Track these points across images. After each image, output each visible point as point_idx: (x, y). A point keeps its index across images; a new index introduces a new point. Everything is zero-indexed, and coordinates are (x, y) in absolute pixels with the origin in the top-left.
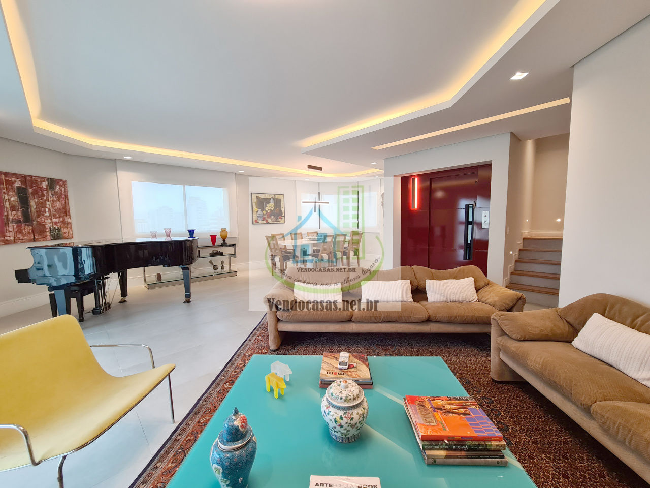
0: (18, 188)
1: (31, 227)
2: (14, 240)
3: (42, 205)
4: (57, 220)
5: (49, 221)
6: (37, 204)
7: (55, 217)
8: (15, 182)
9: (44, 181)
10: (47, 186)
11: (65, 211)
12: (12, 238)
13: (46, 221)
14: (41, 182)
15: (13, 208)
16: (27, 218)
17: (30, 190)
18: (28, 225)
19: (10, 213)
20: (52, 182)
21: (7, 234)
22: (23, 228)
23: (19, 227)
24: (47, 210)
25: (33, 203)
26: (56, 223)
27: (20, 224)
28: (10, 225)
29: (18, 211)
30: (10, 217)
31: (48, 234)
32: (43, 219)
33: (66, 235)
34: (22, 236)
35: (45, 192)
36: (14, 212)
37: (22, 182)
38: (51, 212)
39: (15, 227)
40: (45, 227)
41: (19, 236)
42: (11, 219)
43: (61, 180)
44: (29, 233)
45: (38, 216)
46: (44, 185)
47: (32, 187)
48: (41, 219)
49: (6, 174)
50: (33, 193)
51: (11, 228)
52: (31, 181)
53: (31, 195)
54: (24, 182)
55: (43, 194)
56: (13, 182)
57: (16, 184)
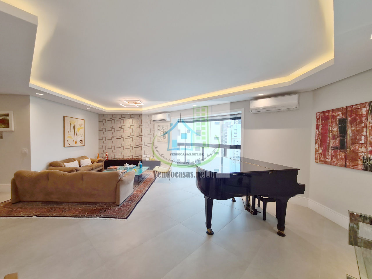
0: (340, 120)
1: (344, 154)
2: (331, 162)
3: (359, 132)
5: (363, 149)
6: (353, 133)
8: (338, 115)
9: (364, 107)
10: (367, 111)
12: (330, 161)
13: (360, 149)
14: (361, 108)
15: (334, 137)
16: (343, 146)
17: (349, 120)
18: (343, 152)
19: (331, 141)
21: (327, 157)
22: (338, 154)
23: (335, 152)
24: (363, 137)
25: (349, 132)
27: (336, 150)
28: (330, 150)
29: (337, 139)
30: (331, 144)
31: (360, 162)
32: (357, 147)
34: (337, 160)
35: (364, 119)
36: (334, 141)
37: (343, 114)
38: (367, 140)
39: (333, 152)
40: (358, 155)
41: (335, 160)
42: (331, 146)
44: (342, 159)
45: (353, 143)
46: (364, 111)
47: (351, 116)
48: (356, 147)
49: (333, 111)
50: (351, 123)
51: (330, 152)
52: (352, 111)
53: (349, 125)
54: (345, 114)
55: (361, 122)
56: (337, 116)
57: (339, 117)
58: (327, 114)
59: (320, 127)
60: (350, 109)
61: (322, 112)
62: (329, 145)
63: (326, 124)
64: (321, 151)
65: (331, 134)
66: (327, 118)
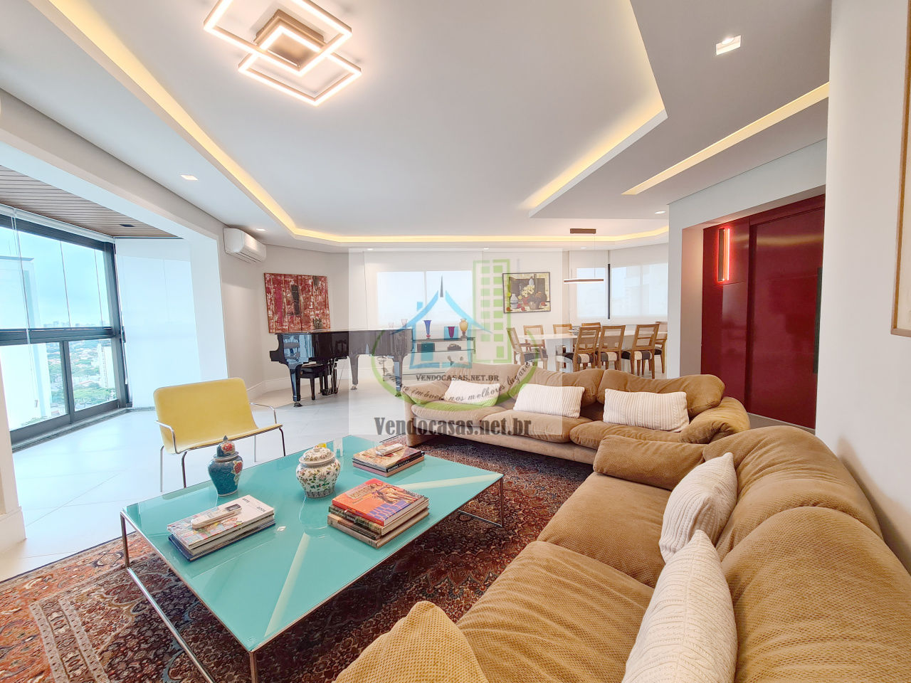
0: (292, 286)
1: (300, 318)
2: (288, 329)
3: (307, 299)
4: (318, 312)
5: (312, 313)
6: (305, 299)
7: (317, 308)
8: (291, 281)
9: (310, 279)
10: (312, 283)
11: (325, 304)
12: (287, 327)
14: (308, 279)
15: (289, 303)
16: (297, 311)
17: (300, 287)
18: (298, 317)
19: (286, 306)
20: (316, 279)
21: (284, 324)
22: (294, 319)
23: (291, 318)
24: (311, 303)
25: (301, 298)
26: (317, 315)
28: (286, 316)
29: (291, 305)
31: (312, 324)
33: (325, 325)
35: (310, 288)
36: (289, 306)
37: (294, 281)
38: (314, 305)
39: (289, 318)
40: (309, 318)
41: (292, 325)
42: (287, 312)
43: (322, 277)
44: (298, 323)
45: (305, 309)
46: (310, 282)
47: (301, 284)
48: (307, 312)
49: (285, 275)
50: (302, 290)
51: (287, 319)
52: (301, 279)
53: (300, 292)
54: (296, 281)
55: (309, 290)
56: (289, 282)
57: (291, 283)
58: (279, 278)
59: (272, 291)
60: (300, 278)
61: (273, 274)
62: (285, 311)
63: (280, 289)
64: (276, 318)
65: (285, 299)
66: (279, 282)
